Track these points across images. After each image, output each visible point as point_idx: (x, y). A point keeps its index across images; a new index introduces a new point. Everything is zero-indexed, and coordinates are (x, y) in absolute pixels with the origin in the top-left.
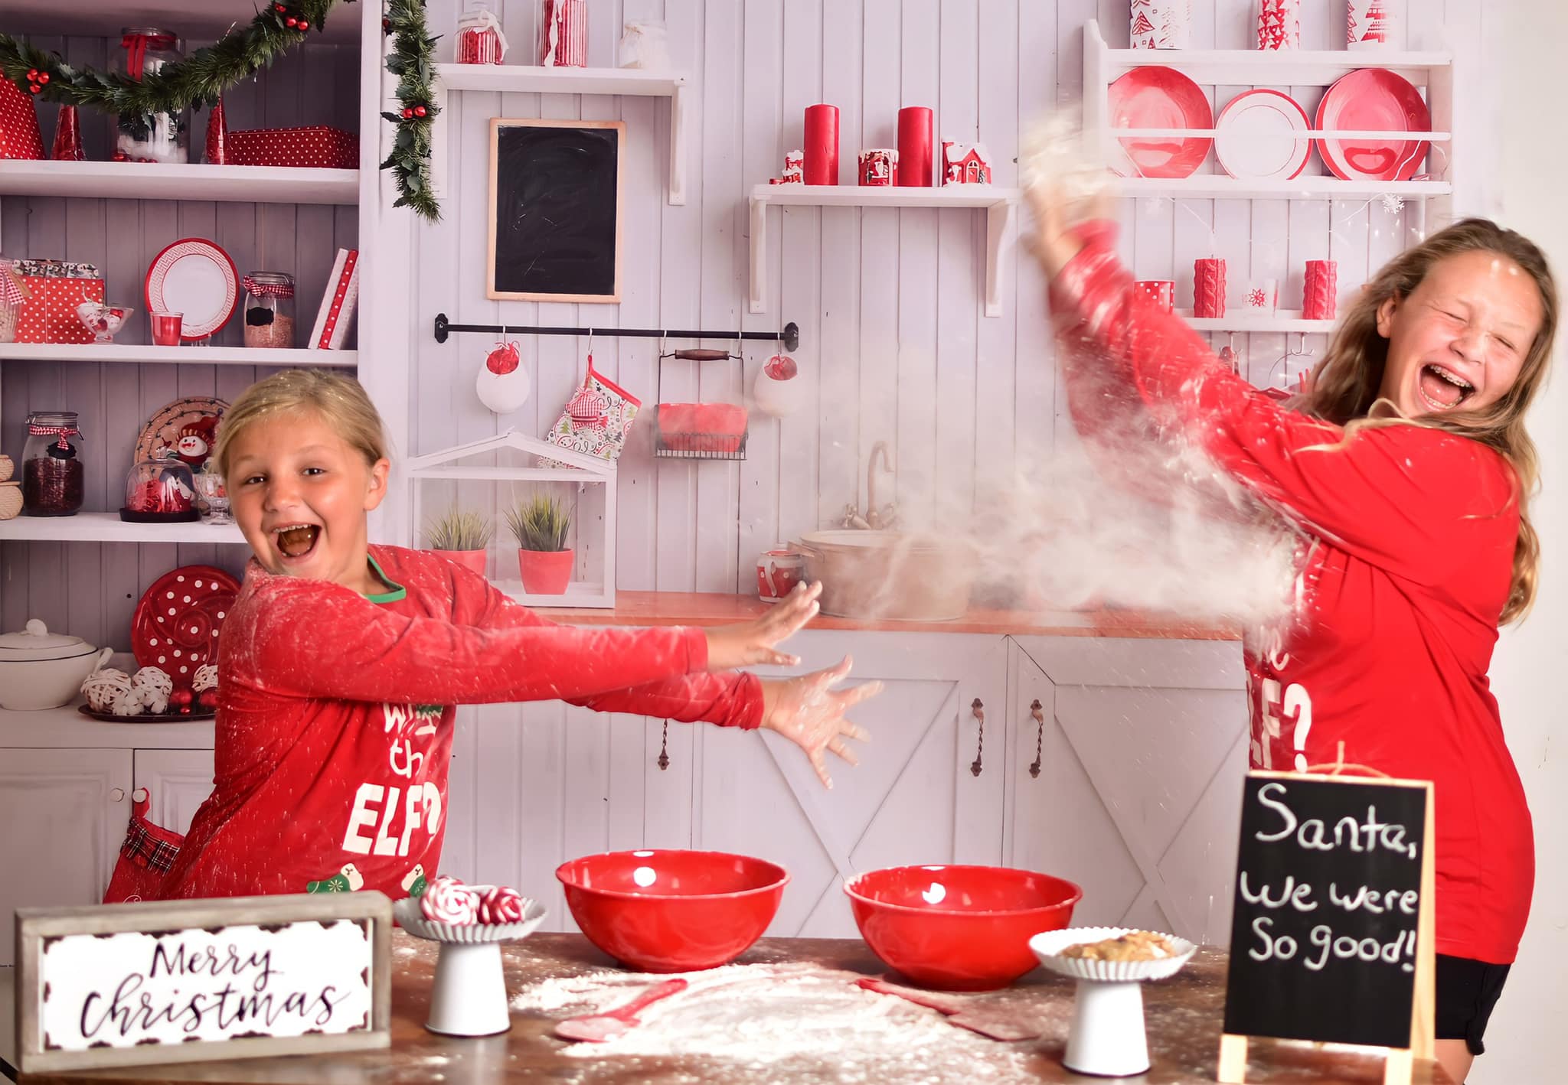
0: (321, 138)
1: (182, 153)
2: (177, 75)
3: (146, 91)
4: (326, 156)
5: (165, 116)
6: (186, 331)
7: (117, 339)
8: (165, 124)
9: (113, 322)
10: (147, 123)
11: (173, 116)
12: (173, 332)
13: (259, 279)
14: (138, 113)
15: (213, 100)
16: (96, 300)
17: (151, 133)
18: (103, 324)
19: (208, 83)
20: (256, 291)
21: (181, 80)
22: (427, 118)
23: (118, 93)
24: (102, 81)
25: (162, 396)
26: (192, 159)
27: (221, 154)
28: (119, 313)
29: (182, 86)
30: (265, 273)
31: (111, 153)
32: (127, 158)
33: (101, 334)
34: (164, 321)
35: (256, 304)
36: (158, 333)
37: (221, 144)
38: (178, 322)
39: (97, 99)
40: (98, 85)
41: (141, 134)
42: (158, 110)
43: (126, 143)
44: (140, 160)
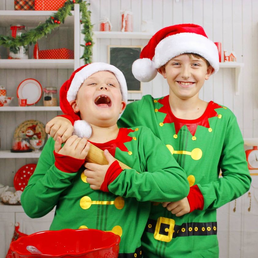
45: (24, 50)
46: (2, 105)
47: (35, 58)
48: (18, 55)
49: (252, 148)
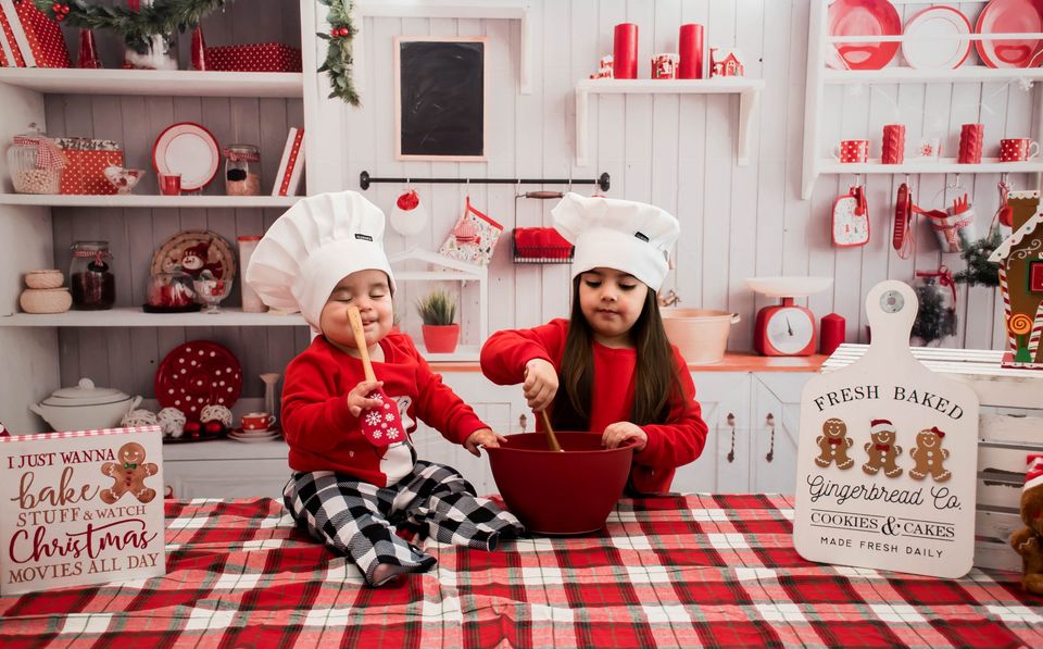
0: (274, 52)
1: (174, 63)
2: (166, 8)
3: (144, 19)
4: (278, 64)
5: (159, 37)
6: (184, 185)
7: (135, 191)
8: (159, 43)
9: (131, 180)
10: (146, 41)
11: (165, 37)
12: (174, 186)
13: (235, 150)
14: (139, 33)
15: (193, 25)
16: (117, 165)
17: (150, 49)
18: (123, 182)
19: (190, 12)
20: (234, 158)
21: (169, 11)
22: (349, 36)
23: (122, 21)
24: (111, 12)
25: (168, 230)
26: (182, 67)
27: (203, 63)
28: (135, 174)
29: (170, 15)
30: (239, 146)
31: (122, 64)
32: (132, 67)
33: (125, 188)
34: (168, 179)
35: (233, 167)
36: (164, 186)
37: (202, 56)
38: (178, 179)
39: (108, 25)
40: (107, 15)
41: (142, 49)
42: (154, 32)
43: (133, 57)
44: (144, 68)
45: (164, 45)
46: (115, 192)
47: (198, 68)
48: (147, 59)
49: (778, 303)
